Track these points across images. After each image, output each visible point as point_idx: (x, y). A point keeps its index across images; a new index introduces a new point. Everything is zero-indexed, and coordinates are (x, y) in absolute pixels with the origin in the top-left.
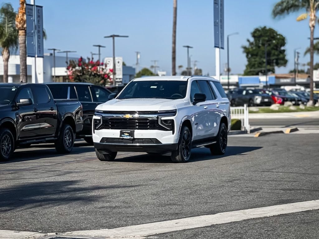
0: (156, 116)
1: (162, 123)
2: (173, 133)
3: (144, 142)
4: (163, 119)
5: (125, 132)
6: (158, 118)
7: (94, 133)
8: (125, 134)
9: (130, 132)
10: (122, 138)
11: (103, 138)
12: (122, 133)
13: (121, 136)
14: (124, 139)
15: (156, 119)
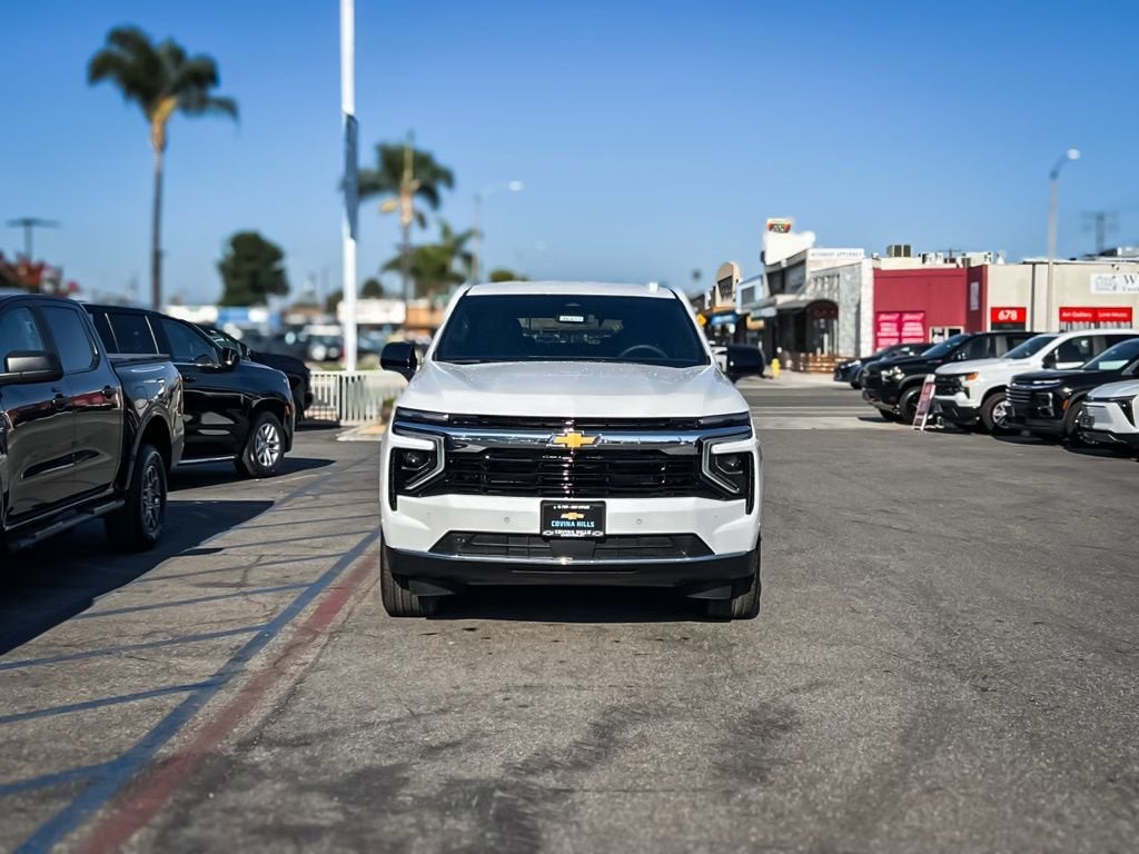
0: (693, 439)
1: (712, 469)
2: (749, 511)
3: (644, 551)
4: (718, 449)
5: (566, 507)
6: (699, 444)
7: (394, 506)
8: (563, 516)
9: (588, 507)
10: (552, 533)
11: (451, 532)
12: (548, 515)
13: (545, 524)
14: (558, 538)
15: (694, 452)
